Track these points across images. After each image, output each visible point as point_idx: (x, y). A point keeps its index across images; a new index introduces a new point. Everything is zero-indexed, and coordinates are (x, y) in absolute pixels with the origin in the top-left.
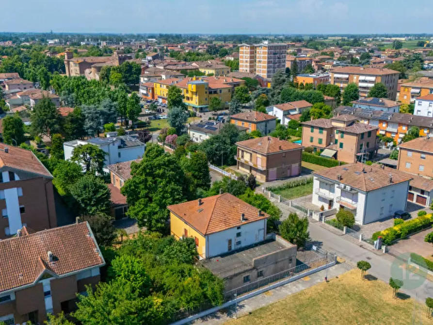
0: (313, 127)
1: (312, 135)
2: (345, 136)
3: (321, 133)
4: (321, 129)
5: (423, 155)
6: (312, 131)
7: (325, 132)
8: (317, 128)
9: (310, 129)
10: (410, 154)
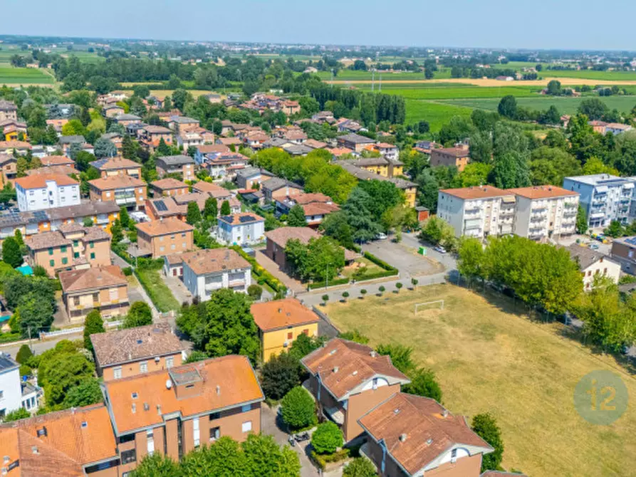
0: (50, 249)
1: (51, 257)
2: (95, 245)
3: (64, 251)
4: (63, 247)
5: (173, 236)
6: (51, 253)
7: (69, 249)
8: (57, 247)
9: (47, 252)
10: (161, 238)
